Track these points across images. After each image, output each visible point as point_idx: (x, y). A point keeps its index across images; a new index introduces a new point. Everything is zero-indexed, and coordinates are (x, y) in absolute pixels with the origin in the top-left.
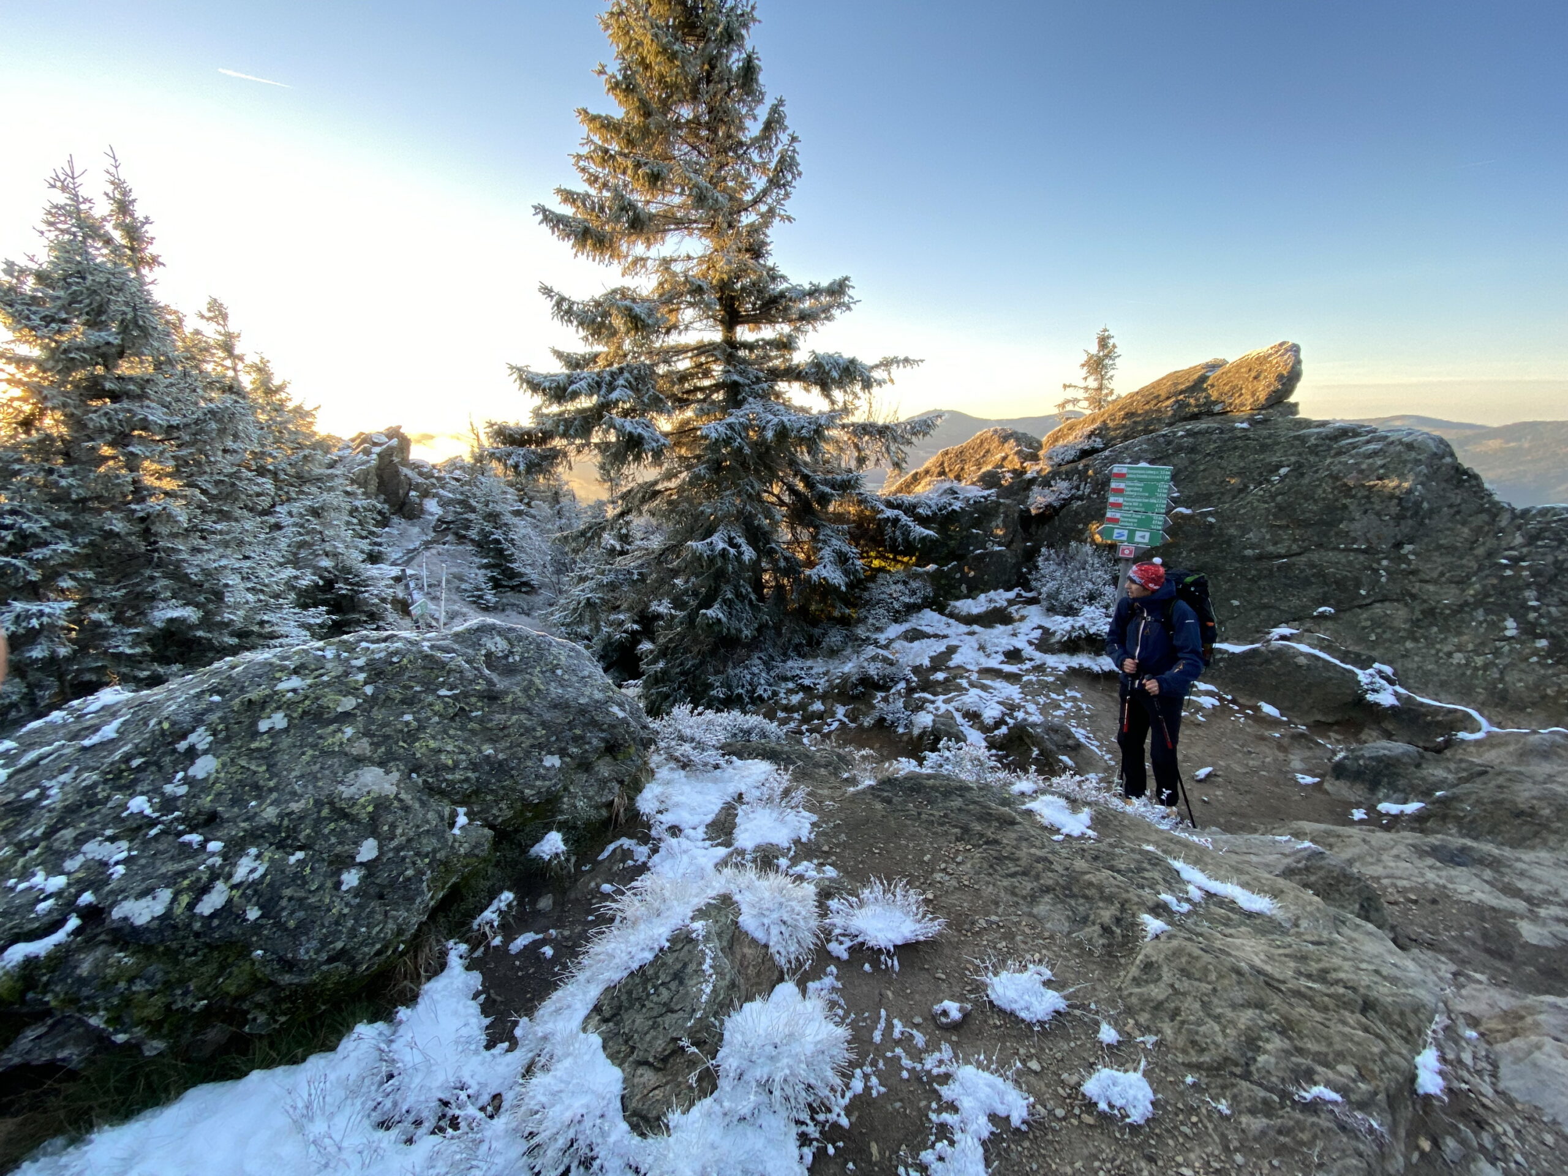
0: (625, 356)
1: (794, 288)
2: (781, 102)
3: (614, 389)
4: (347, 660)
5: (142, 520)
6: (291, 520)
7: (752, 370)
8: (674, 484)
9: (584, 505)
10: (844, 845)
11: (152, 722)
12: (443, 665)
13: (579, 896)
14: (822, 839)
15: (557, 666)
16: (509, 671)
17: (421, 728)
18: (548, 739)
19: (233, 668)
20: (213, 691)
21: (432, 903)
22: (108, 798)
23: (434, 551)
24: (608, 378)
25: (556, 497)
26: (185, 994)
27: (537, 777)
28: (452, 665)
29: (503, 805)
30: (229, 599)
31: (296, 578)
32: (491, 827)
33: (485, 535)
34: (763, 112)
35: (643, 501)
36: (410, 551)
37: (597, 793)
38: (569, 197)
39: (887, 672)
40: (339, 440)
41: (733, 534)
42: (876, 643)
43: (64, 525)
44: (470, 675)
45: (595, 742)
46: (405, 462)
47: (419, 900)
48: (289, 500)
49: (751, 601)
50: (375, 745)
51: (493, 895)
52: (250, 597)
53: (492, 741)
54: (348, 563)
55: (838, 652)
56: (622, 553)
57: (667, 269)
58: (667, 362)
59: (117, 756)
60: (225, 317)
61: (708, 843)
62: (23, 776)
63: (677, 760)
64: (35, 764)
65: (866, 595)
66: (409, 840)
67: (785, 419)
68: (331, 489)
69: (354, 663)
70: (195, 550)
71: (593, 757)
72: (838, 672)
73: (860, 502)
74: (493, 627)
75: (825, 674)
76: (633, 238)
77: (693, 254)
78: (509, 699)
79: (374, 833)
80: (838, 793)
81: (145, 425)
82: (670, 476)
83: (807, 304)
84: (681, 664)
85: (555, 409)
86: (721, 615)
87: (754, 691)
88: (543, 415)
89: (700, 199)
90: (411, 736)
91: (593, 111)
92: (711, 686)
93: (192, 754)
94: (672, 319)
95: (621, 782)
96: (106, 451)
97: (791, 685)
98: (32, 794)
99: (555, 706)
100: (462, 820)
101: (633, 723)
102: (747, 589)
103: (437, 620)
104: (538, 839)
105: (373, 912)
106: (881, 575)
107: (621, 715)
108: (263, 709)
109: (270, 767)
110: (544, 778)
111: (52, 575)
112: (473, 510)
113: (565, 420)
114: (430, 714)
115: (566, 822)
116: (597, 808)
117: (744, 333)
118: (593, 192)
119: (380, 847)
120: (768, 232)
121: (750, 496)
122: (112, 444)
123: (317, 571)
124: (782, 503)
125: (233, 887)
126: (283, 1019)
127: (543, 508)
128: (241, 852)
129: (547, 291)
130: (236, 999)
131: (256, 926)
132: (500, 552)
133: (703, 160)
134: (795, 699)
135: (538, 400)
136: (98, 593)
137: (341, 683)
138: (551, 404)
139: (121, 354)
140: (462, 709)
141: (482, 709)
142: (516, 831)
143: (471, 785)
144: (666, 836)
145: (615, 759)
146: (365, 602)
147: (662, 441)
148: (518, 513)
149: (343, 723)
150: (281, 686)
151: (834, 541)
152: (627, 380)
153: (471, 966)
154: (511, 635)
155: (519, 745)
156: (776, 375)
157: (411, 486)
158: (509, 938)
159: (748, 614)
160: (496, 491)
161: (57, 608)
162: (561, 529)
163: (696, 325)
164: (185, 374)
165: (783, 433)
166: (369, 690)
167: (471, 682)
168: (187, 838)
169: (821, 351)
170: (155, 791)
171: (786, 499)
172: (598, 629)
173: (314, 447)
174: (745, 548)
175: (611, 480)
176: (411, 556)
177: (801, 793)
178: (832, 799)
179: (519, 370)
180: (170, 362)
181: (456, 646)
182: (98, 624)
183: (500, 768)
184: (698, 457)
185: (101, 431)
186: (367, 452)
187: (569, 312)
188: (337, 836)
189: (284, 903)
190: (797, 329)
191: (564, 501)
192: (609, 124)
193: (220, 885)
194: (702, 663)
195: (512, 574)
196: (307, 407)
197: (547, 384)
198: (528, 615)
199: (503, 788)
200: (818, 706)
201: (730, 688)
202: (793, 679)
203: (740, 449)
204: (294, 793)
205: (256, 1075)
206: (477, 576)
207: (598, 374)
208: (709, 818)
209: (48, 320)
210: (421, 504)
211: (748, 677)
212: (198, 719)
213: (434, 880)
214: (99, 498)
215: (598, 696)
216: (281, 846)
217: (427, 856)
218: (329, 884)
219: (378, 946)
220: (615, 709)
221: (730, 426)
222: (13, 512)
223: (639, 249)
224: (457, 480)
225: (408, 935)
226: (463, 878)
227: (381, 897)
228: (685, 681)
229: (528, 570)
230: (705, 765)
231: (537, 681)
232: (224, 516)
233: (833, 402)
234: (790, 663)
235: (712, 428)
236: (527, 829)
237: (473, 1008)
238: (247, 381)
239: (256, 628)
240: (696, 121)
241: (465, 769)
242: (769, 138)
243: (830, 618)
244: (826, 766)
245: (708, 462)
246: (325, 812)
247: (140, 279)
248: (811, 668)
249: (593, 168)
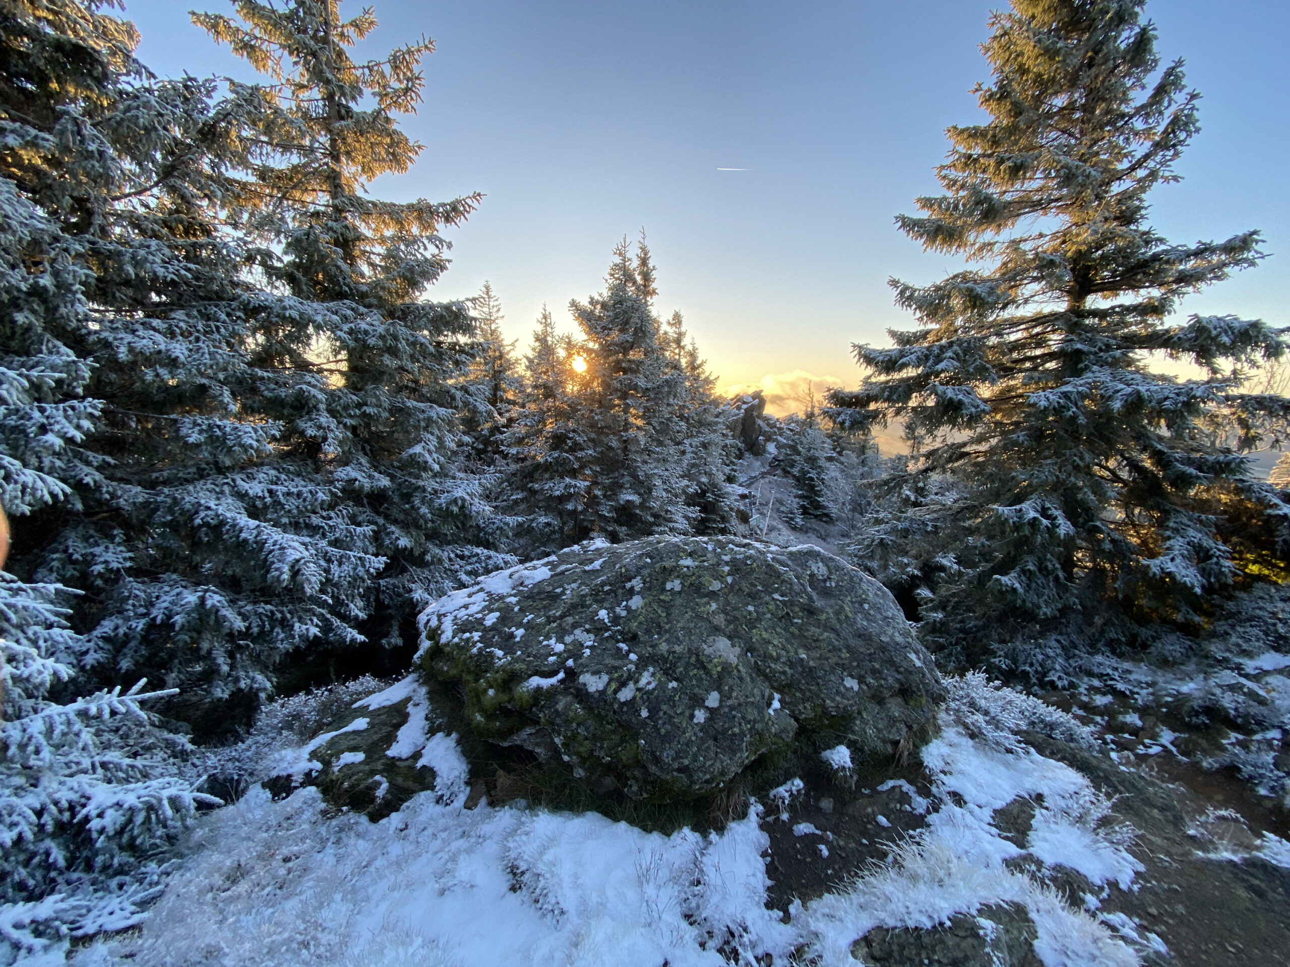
0: (956, 331)
1: (1174, 249)
2: (1180, 63)
3: (941, 361)
4: (720, 554)
5: (625, 441)
6: (691, 449)
7: (1103, 337)
8: (984, 447)
9: (885, 458)
10: (1181, 919)
11: (618, 566)
12: (779, 575)
13: (856, 814)
14: (1149, 898)
15: (865, 601)
16: (826, 593)
17: (759, 619)
18: (850, 662)
19: (659, 543)
20: (648, 555)
21: (746, 762)
22: (591, 605)
23: (767, 480)
24: (937, 351)
25: (863, 449)
26: (602, 748)
27: (838, 693)
28: (785, 577)
29: (808, 705)
30: (654, 494)
31: (688, 486)
32: (797, 720)
33: (803, 473)
34: (1153, 80)
35: (950, 460)
36: (752, 478)
37: (886, 728)
38: (927, 203)
39: (1252, 711)
40: (725, 399)
41: (1048, 505)
42: (1239, 668)
43: (592, 440)
44: (797, 588)
45: (890, 680)
46: (760, 416)
47: (738, 755)
48: (692, 436)
49: (1057, 579)
50: (729, 622)
51: (788, 776)
52: (664, 494)
53: (807, 648)
54: (716, 481)
55: (1174, 663)
56: (916, 504)
57: (1016, 249)
58: (999, 334)
59: (599, 581)
60: (680, 322)
61: (994, 831)
62: (557, 578)
63: (966, 726)
64: (563, 573)
65: (1231, 605)
66: (740, 705)
67: (1142, 389)
68: (715, 431)
69: (724, 557)
70: (645, 462)
71: (887, 694)
72: (1173, 687)
73: (1238, 491)
74: (818, 554)
75: (1149, 685)
76: (983, 227)
77: (1045, 232)
78: (824, 617)
79: (719, 689)
80: (1176, 850)
81: (636, 388)
82: (980, 440)
83: (1191, 264)
84: (962, 621)
85: (883, 378)
86: (1017, 585)
87: (1045, 674)
88: (871, 384)
89: (1068, 178)
90: (752, 623)
91: (961, 127)
92: (993, 653)
93: (631, 592)
94: (1012, 293)
95: (910, 728)
96: (617, 402)
97: (1096, 683)
98: (559, 590)
99: (860, 636)
100: (776, 704)
101: (928, 675)
102: (1052, 563)
103: (761, 530)
104: (831, 747)
105: (708, 748)
106: (1260, 584)
107: (918, 664)
108: (670, 575)
109: (668, 614)
110: (843, 696)
111: (583, 467)
112: (799, 454)
113: (891, 387)
114: (765, 610)
115: (855, 742)
116: (884, 741)
117: (1095, 301)
118: (950, 194)
119: (721, 701)
120: (1143, 196)
121: (1076, 468)
122: (619, 398)
123: (699, 484)
124: (1116, 478)
125: (638, 690)
126: (645, 795)
127: (851, 457)
128: (645, 668)
129: (894, 283)
130: (624, 766)
131: (644, 723)
132: (812, 487)
133: (1073, 141)
134: (1101, 700)
135: (870, 371)
136: (600, 480)
137: (714, 570)
138: (880, 374)
139: (631, 348)
140: (787, 614)
141: (802, 618)
142: (814, 731)
143: (787, 678)
144: (947, 799)
145: (907, 703)
146: (721, 508)
147: (982, 407)
148: (830, 459)
149: (711, 599)
150: (682, 562)
151: (1191, 532)
152: (955, 353)
153: (763, 827)
154: (831, 564)
155: (827, 659)
156: (1134, 342)
157: (761, 432)
158: (794, 820)
159: (1051, 591)
160: (818, 441)
161: (583, 484)
162: (863, 476)
163: (1036, 298)
164: (658, 358)
165: (1136, 404)
166: (729, 579)
167: (797, 594)
168: (621, 645)
169: (1205, 313)
170: (611, 610)
171: (1124, 474)
172: (885, 567)
173: (710, 403)
174: (1061, 520)
175: (915, 438)
176: (752, 481)
177: (1126, 831)
178: (1168, 854)
179: (860, 347)
180: (653, 351)
181: (790, 563)
182: (596, 496)
183: (810, 673)
184: (1017, 424)
185: (617, 390)
186: (739, 408)
187: (910, 298)
188: (697, 680)
189: (661, 714)
190: (1173, 292)
191: (869, 453)
192: (975, 134)
193: (631, 685)
194: (985, 627)
195: (818, 506)
196: (712, 378)
197: (881, 358)
198: (824, 540)
199: (810, 690)
200: (1133, 719)
201: (1015, 661)
202: (1100, 676)
203: (1074, 418)
204: (678, 639)
205: (623, 825)
206: (793, 503)
207: (928, 348)
208: (999, 804)
209: (604, 328)
210: (764, 446)
211: (1040, 657)
212: (638, 572)
213: (751, 744)
214: (608, 427)
215: (899, 639)
216: (666, 673)
217: (749, 722)
218: (687, 713)
219: (708, 776)
220: (913, 656)
221: (1066, 395)
222: (574, 431)
223: (988, 235)
224: (791, 430)
225: (727, 778)
226: (770, 752)
227: (716, 739)
228: (964, 639)
229: (831, 505)
230: (997, 743)
231: (847, 609)
232: (660, 443)
233: (1215, 371)
234: (1099, 658)
235: (1043, 398)
236: (822, 734)
237: (760, 865)
238: (684, 362)
239: (663, 514)
240: (1071, 107)
241: (784, 663)
242: (1159, 103)
243: (1166, 621)
244: (1162, 810)
245: (1029, 429)
246: (693, 659)
247: (646, 302)
248: (1130, 672)
249: (953, 174)
